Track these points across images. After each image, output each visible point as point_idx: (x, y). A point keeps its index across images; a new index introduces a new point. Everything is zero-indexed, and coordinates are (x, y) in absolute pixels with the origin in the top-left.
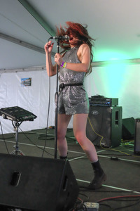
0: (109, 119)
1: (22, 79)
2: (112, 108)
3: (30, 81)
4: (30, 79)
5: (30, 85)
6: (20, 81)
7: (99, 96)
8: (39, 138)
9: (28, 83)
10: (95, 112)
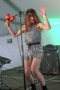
0: (57, 58)
1: (7, 40)
2: (58, 51)
3: (12, 41)
4: (11, 39)
5: (12, 43)
6: (6, 41)
7: (50, 45)
8: (18, 73)
9: (10, 41)
10: (48, 55)
